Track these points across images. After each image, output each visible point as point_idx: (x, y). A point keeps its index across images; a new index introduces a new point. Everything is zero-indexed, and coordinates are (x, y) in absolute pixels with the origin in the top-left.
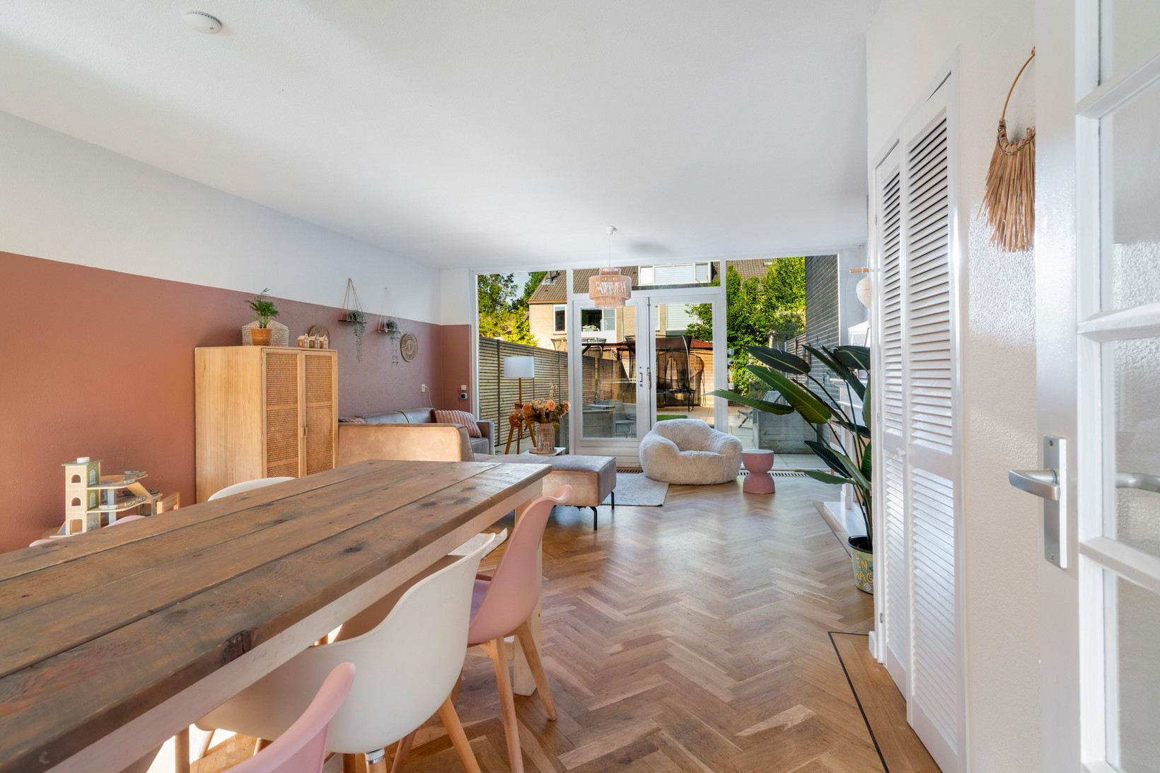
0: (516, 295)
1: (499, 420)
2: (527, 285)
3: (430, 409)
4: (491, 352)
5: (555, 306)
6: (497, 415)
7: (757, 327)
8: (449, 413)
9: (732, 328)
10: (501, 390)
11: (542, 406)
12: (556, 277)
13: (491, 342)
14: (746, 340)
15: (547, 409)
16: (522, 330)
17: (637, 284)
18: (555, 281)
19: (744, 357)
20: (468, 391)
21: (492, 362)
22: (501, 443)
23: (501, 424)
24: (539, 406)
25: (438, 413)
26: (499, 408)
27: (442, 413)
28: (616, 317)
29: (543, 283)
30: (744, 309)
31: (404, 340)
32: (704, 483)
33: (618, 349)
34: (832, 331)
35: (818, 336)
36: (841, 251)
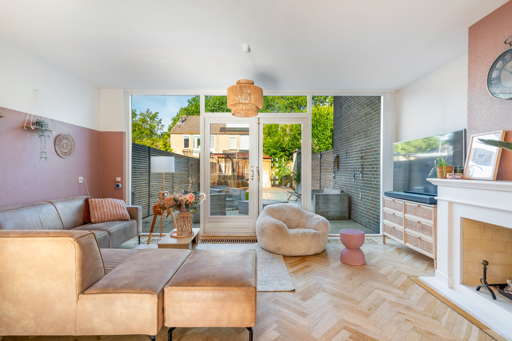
0: (163, 130)
1: (149, 199)
2: (170, 126)
3: (85, 197)
4: (144, 155)
5: (184, 135)
6: (148, 196)
7: (287, 148)
8: (102, 201)
9: (275, 148)
10: (151, 180)
11: (183, 198)
12: (184, 121)
13: (143, 148)
14: (281, 154)
15: (187, 201)
16: (166, 146)
17: (226, 126)
18: (184, 123)
19: (280, 163)
20: (121, 182)
21: (144, 161)
22: (150, 214)
23: (151, 202)
24: (180, 198)
25: (92, 201)
26: (149, 191)
27: (95, 201)
28: (215, 142)
29: (178, 123)
30: (281, 139)
31: (58, 139)
32: (308, 254)
33: (218, 158)
34: (366, 146)
35: (348, 150)
36: (385, 93)
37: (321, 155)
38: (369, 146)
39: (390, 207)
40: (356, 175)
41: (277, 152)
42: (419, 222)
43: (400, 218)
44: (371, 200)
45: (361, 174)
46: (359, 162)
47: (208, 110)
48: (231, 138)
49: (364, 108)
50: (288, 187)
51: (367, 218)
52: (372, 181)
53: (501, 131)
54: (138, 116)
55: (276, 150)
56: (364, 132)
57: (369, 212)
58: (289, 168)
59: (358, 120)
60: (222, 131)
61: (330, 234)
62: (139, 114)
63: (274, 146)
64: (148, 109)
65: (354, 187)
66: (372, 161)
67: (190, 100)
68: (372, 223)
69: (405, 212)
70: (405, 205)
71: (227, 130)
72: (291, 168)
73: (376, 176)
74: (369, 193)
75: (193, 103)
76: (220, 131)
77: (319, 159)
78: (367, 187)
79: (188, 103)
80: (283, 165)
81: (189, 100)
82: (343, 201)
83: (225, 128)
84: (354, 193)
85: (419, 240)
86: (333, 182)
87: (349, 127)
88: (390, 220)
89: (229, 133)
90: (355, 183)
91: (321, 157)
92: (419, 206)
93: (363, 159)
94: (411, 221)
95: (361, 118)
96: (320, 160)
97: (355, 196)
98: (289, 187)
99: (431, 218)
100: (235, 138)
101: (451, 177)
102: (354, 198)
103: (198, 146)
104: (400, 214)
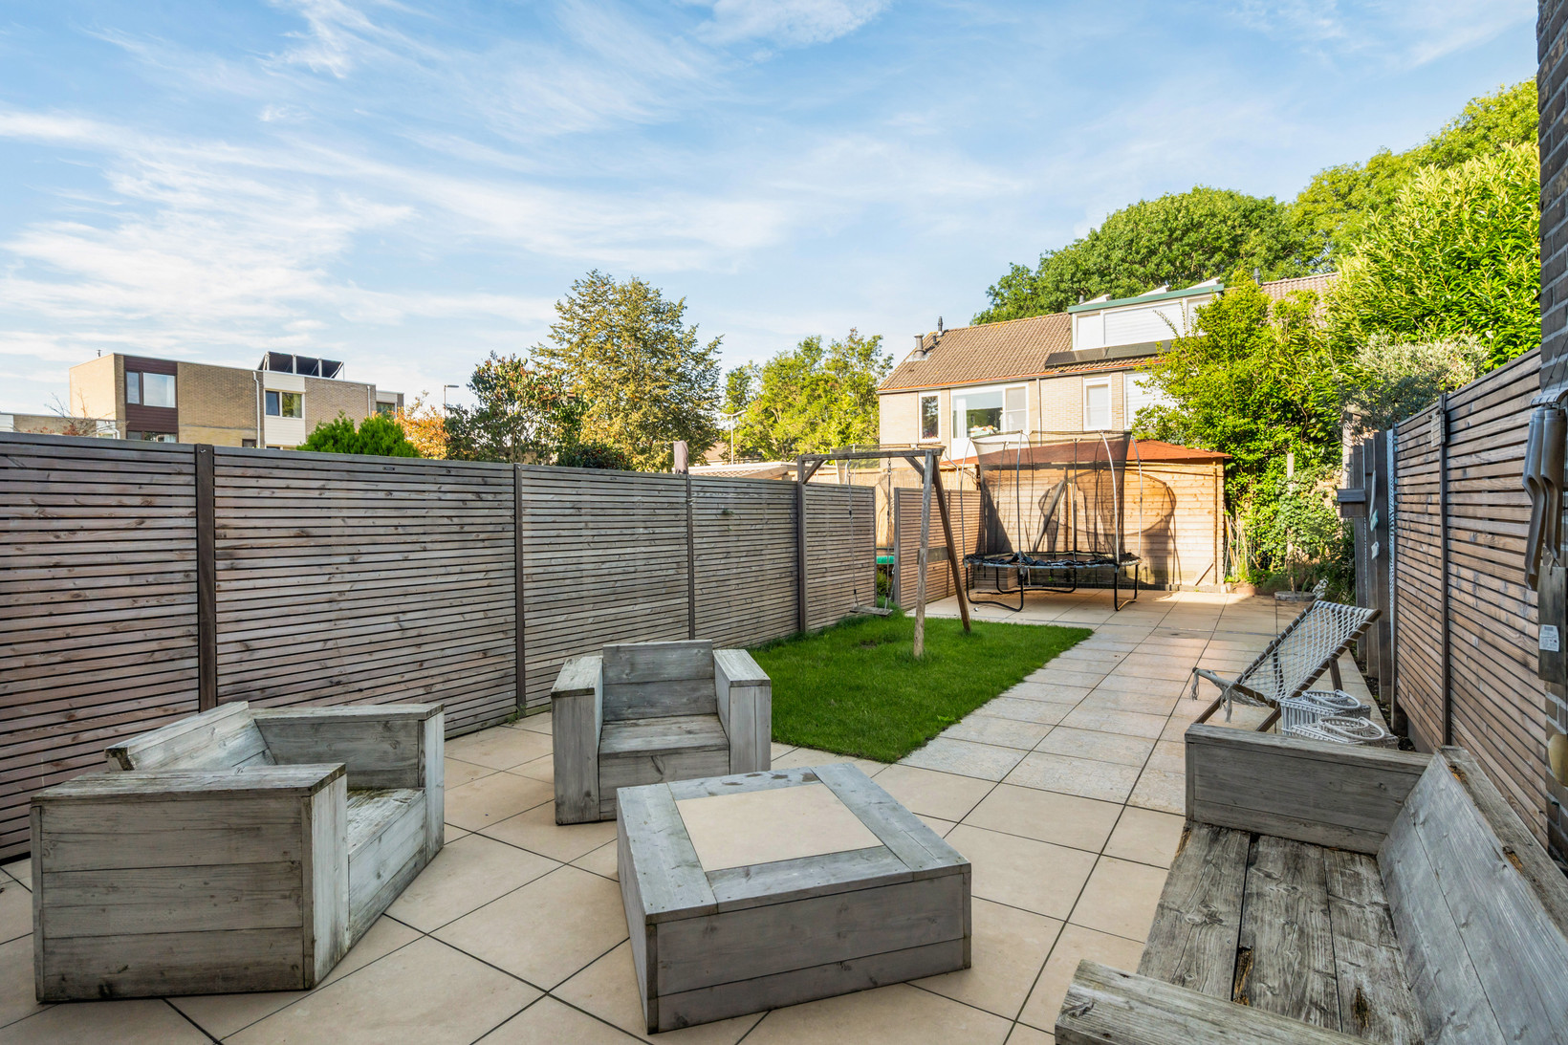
5: (920, 394)
12: (931, 348)
14: (1281, 437)
17: (1071, 348)
18: (928, 354)
28: (1027, 409)
29: (910, 359)
30: (1275, 365)
41: (1254, 427)
47: (1042, 307)
48: (1089, 387)
50: (1320, 595)
54: (827, 355)
55: (1246, 420)
60: (1051, 367)
62: (829, 349)
63: (1233, 401)
64: (852, 331)
67: (997, 288)
71: (1078, 360)
75: (1006, 295)
76: (1047, 368)
77: (1438, 455)
79: (992, 297)
80: (1291, 487)
81: (992, 288)
83: (1070, 354)
89: (1084, 369)
91: (1448, 433)
96: (1445, 458)
100: (1106, 386)
103: (972, 430)
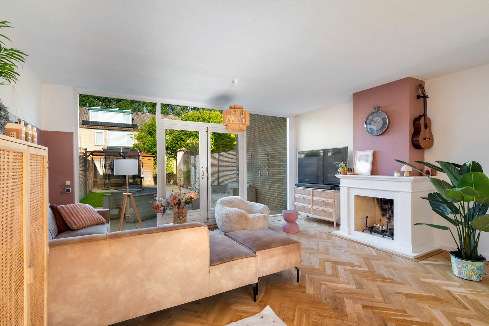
20: (72, 186)
34: (272, 151)
35: (253, 153)
36: (290, 117)
37: (219, 156)
38: (275, 151)
39: (300, 194)
40: (261, 172)
42: (324, 201)
43: (309, 200)
44: (278, 190)
45: (267, 172)
46: (266, 163)
48: (96, 133)
49: (270, 123)
51: (273, 203)
52: (278, 176)
53: (372, 151)
56: (269, 141)
57: (276, 199)
58: (172, 166)
59: (263, 131)
60: (84, 125)
61: (269, 216)
65: (260, 182)
66: (278, 162)
68: (278, 207)
69: (313, 196)
70: (313, 192)
71: (91, 124)
72: (173, 166)
73: (281, 173)
74: (275, 185)
76: (82, 125)
78: (274, 181)
80: (166, 163)
82: (252, 192)
83: (89, 122)
84: (260, 186)
85: (323, 212)
86: (236, 178)
87: (254, 135)
88: (300, 202)
89: (94, 127)
90: (261, 178)
91: (219, 157)
92: (323, 191)
93: (269, 161)
94: (318, 201)
95: (267, 130)
96: (218, 159)
97: (261, 188)
98: (173, 184)
99: (332, 198)
100: (102, 133)
101: (349, 174)
102: (260, 190)
104: (309, 197)
